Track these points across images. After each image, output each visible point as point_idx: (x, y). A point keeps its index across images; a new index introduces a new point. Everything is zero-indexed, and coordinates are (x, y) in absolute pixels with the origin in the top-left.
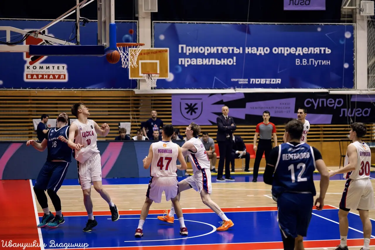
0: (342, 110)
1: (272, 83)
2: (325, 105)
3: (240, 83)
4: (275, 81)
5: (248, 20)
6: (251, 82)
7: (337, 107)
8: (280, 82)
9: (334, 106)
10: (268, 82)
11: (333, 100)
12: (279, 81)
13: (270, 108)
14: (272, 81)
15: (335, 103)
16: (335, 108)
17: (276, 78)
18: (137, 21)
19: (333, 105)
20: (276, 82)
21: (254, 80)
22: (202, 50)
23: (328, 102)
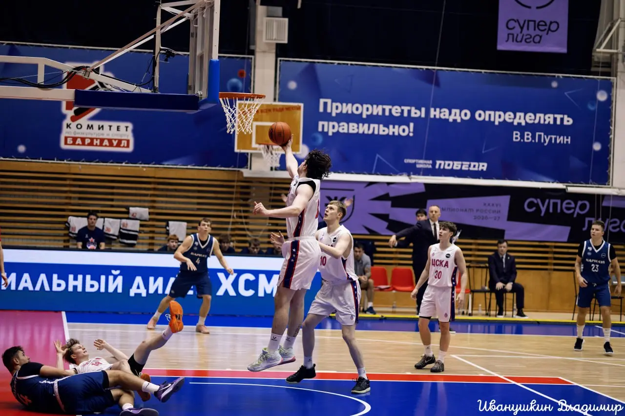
0: (587, 219)
1: (472, 168)
2: (559, 211)
3: (418, 166)
4: (477, 166)
5: (436, 63)
6: (437, 167)
7: (578, 214)
8: (485, 169)
9: (573, 213)
10: (465, 168)
11: (572, 203)
12: (483, 166)
13: (466, 210)
14: (472, 166)
15: (575, 208)
16: (575, 216)
17: (479, 161)
18: (253, 57)
19: (572, 211)
20: (479, 167)
21: (442, 162)
22: (357, 109)
23: (564, 205)
